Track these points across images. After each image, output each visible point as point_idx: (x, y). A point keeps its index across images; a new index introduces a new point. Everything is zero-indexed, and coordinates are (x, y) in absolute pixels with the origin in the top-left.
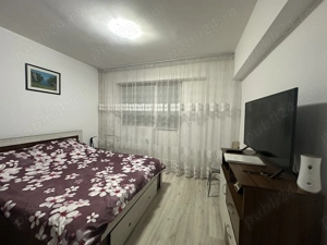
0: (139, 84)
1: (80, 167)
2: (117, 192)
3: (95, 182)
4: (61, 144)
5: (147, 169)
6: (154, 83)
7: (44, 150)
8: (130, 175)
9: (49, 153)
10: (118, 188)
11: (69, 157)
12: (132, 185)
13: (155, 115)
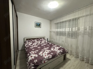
0: (61, 23)
1: (42, 45)
2: (46, 56)
3: (42, 51)
4: (40, 39)
5: (59, 51)
6: (66, 21)
7: (37, 40)
8: (52, 52)
9: (38, 41)
10: (46, 55)
11: (41, 43)
12: (51, 55)
13: (67, 32)
